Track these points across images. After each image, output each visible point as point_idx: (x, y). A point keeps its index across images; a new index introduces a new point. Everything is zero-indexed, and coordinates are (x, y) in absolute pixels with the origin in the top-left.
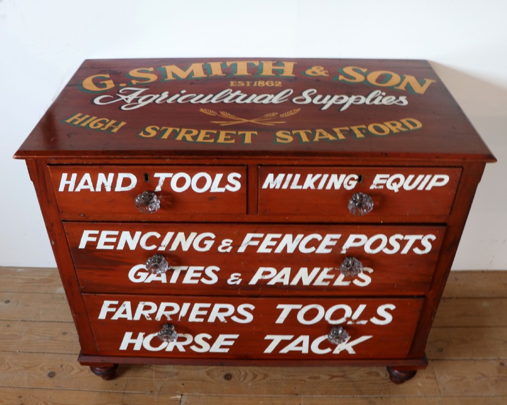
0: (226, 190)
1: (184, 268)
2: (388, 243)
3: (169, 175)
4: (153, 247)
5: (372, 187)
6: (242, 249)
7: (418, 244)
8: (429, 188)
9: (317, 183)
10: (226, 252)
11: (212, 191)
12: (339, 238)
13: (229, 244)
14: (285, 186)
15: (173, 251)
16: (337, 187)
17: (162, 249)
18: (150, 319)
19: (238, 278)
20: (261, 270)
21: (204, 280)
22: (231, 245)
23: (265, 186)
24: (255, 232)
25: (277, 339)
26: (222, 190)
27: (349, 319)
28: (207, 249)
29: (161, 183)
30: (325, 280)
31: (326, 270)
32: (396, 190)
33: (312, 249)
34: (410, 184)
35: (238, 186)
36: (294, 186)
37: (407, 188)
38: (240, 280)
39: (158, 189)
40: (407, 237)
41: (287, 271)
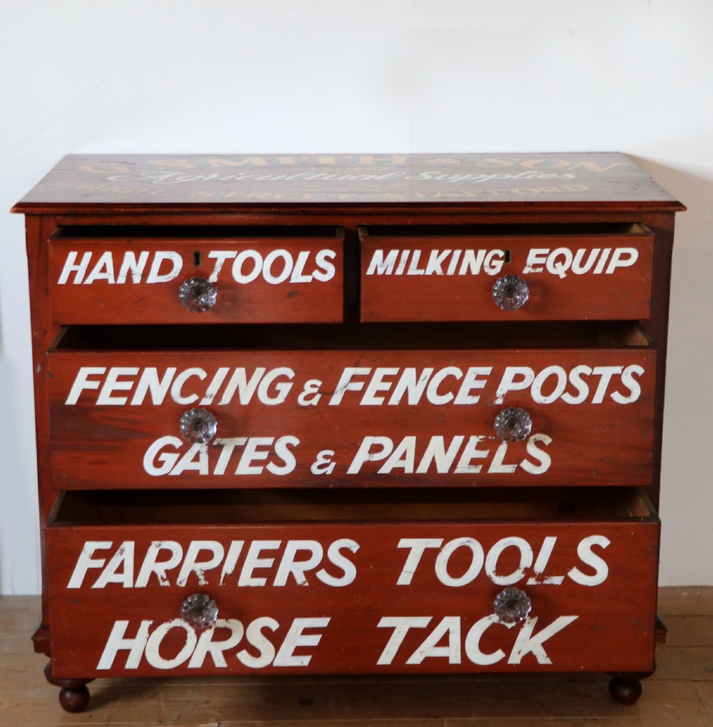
0: (314, 279)
1: (240, 441)
2: (569, 383)
3: (230, 254)
4: (192, 399)
5: (527, 270)
6: (336, 400)
7: (616, 383)
8: (610, 270)
9: (445, 265)
10: (311, 406)
11: (293, 280)
12: (489, 373)
13: (315, 390)
14: (399, 272)
15: (224, 405)
16: (475, 271)
17: (206, 401)
18: (167, 583)
19: (328, 461)
20: (368, 441)
21: (272, 468)
22: (319, 392)
23: (370, 271)
24: (357, 365)
25: (401, 625)
26: (308, 279)
27: (529, 572)
28: (280, 399)
29: (218, 267)
30: (474, 462)
31: (474, 440)
32: (563, 276)
33: (449, 396)
34: (582, 264)
35: (331, 271)
36: (413, 271)
37: (578, 271)
38: (333, 464)
39: (213, 278)
40: (597, 371)
41: (409, 443)
